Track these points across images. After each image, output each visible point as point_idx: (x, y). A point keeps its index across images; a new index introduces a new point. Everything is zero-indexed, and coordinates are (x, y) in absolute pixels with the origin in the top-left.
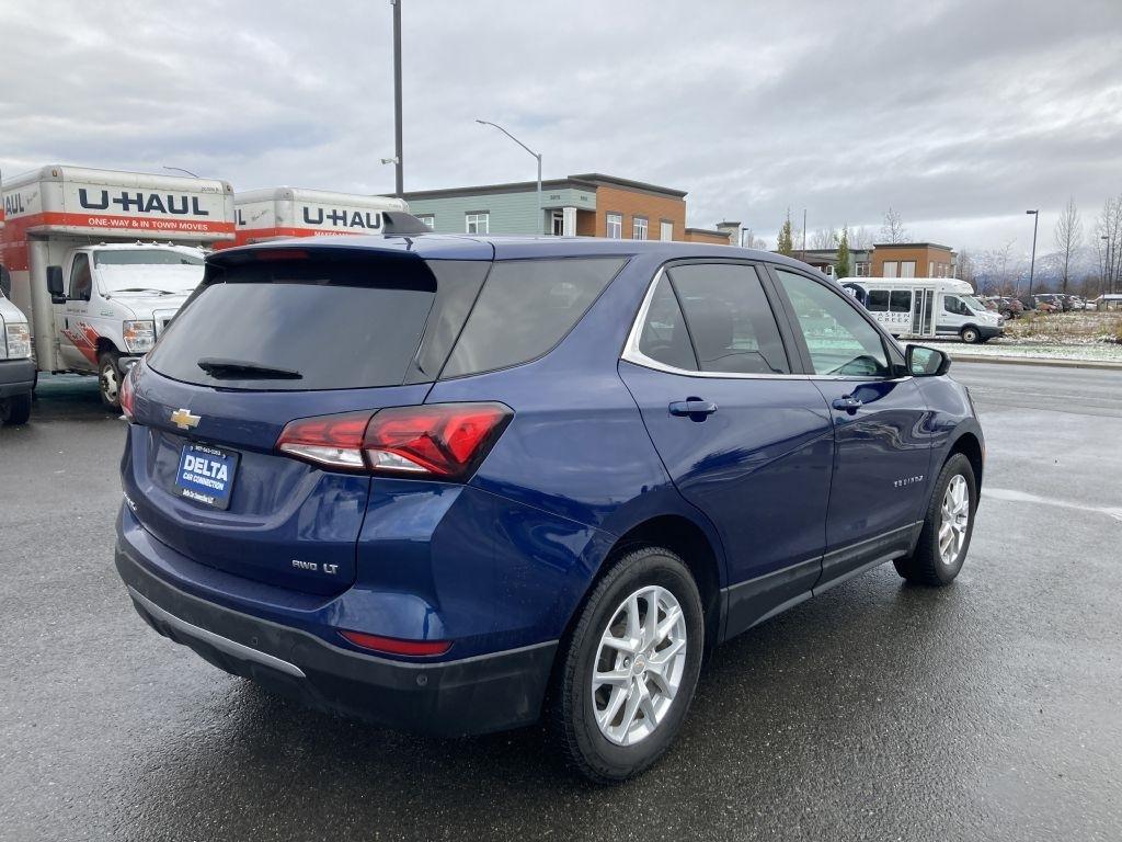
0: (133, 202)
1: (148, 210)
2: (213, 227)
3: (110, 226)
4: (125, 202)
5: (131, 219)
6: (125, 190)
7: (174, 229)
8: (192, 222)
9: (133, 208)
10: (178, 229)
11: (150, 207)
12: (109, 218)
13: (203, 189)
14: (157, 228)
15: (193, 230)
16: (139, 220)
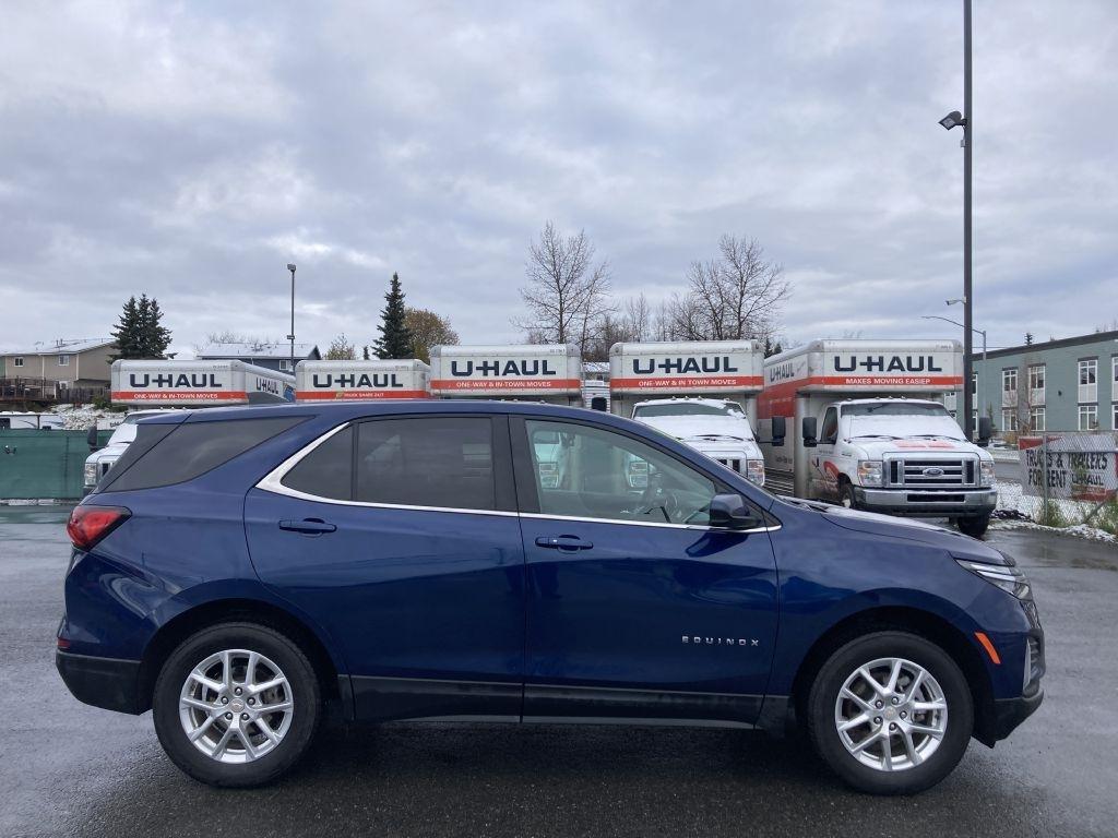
0: (674, 366)
1: (685, 371)
2: (741, 381)
3: (655, 386)
4: (667, 366)
5: (671, 380)
6: (668, 357)
7: (707, 385)
8: (722, 378)
9: (674, 370)
10: (710, 385)
11: (687, 369)
12: (654, 380)
13: (734, 350)
14: (692, 385)
15: (723, 385)
16: (677, 380)
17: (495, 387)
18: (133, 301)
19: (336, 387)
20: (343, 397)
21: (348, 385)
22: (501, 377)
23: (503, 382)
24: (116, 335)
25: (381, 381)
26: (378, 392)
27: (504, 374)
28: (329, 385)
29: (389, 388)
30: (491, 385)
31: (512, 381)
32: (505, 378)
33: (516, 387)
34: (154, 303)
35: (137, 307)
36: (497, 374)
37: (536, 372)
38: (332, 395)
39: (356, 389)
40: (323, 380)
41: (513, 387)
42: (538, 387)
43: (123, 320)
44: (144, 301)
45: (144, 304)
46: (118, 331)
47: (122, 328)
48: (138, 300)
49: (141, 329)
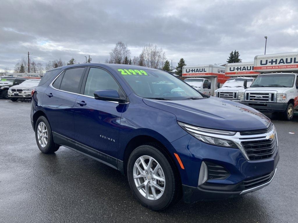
17: (275, 68)
18: (232, 52)
19: (236, 71)
20: (238, 74)
21: (239, 70)
22: (278, 65)
23: (278, 66)
24: (227, 61)
25: (249, 68)
26: (248, 72)
27: (279, 63)
28: (234, 70)
29: (251, 71)
30: (274, 67)
31: (282, 66)
32: (279, 65)
33: (283, 68)
34: (238, 52)
35: (233, 54)
36: (276, 64)
37: (291, 62)
38: (235, 73)
39: (241, 71)
40: (232, 69)
41: (282, 68)
42: (292, 68)
43: (230, 57)
44: (235, 52)
45: (235, 53)
46: (228, 60)
47: (229, 60)
48: (234, 52)
49: (234, 59)
